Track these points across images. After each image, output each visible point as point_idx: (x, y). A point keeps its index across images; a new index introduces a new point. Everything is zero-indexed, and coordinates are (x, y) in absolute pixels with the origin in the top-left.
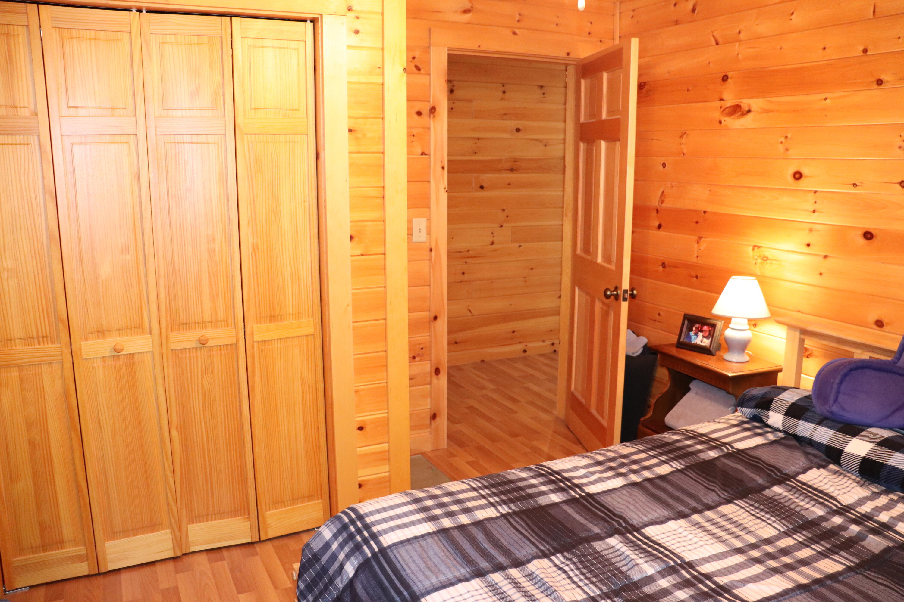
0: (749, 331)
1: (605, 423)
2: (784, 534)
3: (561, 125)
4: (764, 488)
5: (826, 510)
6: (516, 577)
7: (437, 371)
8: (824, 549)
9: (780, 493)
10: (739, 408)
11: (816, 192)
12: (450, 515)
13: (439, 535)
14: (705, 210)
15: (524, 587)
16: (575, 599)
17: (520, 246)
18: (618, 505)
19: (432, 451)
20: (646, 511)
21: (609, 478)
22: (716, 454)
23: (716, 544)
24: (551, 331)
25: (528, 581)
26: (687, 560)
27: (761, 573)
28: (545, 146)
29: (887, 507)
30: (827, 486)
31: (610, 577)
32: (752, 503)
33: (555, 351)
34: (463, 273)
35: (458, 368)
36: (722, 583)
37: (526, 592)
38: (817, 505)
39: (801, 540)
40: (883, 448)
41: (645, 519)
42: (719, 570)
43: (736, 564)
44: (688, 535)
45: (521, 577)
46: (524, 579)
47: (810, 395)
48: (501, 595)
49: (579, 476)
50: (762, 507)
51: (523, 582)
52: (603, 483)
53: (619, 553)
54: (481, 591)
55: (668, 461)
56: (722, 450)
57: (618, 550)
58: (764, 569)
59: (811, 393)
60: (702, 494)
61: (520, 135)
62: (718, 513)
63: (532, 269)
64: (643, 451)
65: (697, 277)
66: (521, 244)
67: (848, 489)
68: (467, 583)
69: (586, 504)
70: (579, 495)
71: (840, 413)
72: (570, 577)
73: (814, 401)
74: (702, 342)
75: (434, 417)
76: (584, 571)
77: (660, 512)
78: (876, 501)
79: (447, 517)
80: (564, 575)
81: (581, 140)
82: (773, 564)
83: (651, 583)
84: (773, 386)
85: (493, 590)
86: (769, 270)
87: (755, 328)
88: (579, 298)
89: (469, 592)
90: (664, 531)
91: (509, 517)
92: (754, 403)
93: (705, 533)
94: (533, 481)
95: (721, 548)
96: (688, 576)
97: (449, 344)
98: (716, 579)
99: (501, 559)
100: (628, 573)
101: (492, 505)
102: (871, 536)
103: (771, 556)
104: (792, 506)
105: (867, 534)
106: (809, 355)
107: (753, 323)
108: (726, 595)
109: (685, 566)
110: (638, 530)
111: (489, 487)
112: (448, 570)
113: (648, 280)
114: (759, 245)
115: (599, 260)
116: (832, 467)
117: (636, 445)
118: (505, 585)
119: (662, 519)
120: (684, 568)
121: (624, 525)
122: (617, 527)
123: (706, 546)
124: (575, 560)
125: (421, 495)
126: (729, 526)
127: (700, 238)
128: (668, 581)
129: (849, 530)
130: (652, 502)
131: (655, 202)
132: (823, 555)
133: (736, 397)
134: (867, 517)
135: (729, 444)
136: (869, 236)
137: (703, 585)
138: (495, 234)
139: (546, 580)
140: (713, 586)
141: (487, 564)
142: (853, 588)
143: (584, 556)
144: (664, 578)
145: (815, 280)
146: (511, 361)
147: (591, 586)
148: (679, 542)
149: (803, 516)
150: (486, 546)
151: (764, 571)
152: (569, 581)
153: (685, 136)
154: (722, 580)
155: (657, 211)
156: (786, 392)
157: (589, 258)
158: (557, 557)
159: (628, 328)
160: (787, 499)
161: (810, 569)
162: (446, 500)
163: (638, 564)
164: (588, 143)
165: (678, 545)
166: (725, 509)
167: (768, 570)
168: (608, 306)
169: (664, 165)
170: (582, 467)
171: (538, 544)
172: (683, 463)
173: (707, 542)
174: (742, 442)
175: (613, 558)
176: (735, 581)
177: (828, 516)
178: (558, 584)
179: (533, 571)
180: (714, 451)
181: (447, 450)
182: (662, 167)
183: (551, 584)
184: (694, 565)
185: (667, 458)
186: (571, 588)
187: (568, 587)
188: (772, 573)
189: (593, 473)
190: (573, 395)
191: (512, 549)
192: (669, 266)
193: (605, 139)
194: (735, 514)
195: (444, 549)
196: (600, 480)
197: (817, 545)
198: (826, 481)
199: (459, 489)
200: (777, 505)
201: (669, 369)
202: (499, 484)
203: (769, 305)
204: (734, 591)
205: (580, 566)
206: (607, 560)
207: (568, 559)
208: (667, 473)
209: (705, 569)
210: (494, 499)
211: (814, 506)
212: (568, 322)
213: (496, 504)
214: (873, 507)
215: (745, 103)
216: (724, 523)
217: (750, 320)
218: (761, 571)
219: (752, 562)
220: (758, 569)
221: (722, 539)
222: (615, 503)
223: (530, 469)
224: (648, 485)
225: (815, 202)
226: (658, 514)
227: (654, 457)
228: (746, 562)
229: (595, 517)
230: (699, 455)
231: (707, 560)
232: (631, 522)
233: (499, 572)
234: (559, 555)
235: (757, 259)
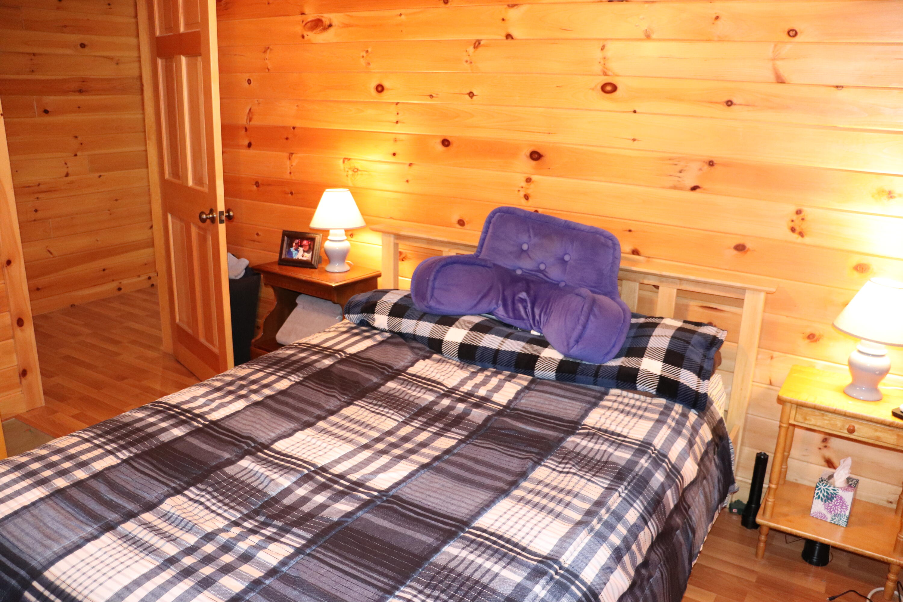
0: (347, 241)
1: (216, 350)
2: (403, 424)
3: (133, 41)
4: (380, 385)
5: (435, 395)
6: (150, 521)
7: (20, 322)
8: (438, 429)
9: (394, 387)
10: (346, 316)
11: (397, 104)
12: (63, 473)
13: (53, 498)
14: (295, 126)
15: (161, 529)
16: (217, 528)
17: (100, 176)
18: (244, 427)
19: (27, 412)
20: (273, 427)
21: (230, 402)
22: (330, 361)
23: (344, 445)
24: (146, 264)
25: (165, 521)
26: (320, 466)
27: (388, 462)
28: (117, 64)
29: (484, 383)
30: (433, 374)
31: (249, 498)
32: (371, 401)
33: (153, 285)
34: (36, 211)
35: (44, 317)
36: (355, 479)
37: (163, 533)
38: (428, 392)
39: (418, 426)
40: (476, 333)
41: (273, 435)
42: (350, 468)
43: (365, 459)
44: (316, 442)
45: (156, 520)
46: (159, 521)
47: (410, 294)
48: (138, 543)
49: (199, 406)
50: (380, 403)
51: (159, 524)
52: (224, 408)
53: (252, 473)
54: (114, 545)
55: (286, 376)
56: (336, 357)
57: (252, 470)
58: (391, 458)
59: (410, 292)
60: (323, 401)
61: (86, 51)
62: (341, 416)
63: (117, 200)
64: (260, 370)
65: (292, 193)
66: (102, 174)
67: (451, 373)
68: (97, 541)
69: (211, 432)
70: (203, 424)
71: (437, 306)
72: (207, 508)
73: (414, 299)
74: (303, 256)
75: (24, 373)
76: (221, 498)
77: (287, 426)
78: (475, 379)
79: (60, 477)
80: (201, 507)
81: (159, 56)
82: (397, 452)
83: (290, 494)
84: (375, 290)
85: (127, 541)
86: (360, 181)
87: (352, 237)
88: (173, 225)
89: (100, 549)
90: (293, 443)
91: (131, 462)
92: (359, 309)
93: (332, 437)
94: (152, 420)
95: (349, 448)
96: (323, 480)
97: (30, 291)
98: (349, 477)
99: (131, 506)
100: (265, 490)
101: (110, 452)
102: (474, 410)
103: (394, 446)
104: (406, 398)
105: (471, 408)
106: (404, 258)
107: (350, 233)
108: (361, 489)
109: (319, 471)
110: (267, 447)
111: (103, 435)
112: (71, 533)
113: (243, 200)
114: (349, 157)
115: (190, 183)
116: (435, 356)
117: (252, 365)
118: (140, 532)
119: (289, 432)
120: (318, 474)
121: (253, 445)
122: (247, 448)
123: (335, 449)
124: (210, 489)
125: (24, 459)
126: (353, 426)
127: (292, 154)
128: (305, 489)
129: (456, 408)
130: (277, 418)
131: (243, 121)
132: (438, 435)
133: (342, 306)
134: (470, 394)
135: (341, 350)
136: (446, 143)
137: (338, 485)
138: (69, 165)
139: (183, 516)
140: (347, 484)
141: (116, 515)
142: (466, 457)
143: (218, 483)
144: (300, 487)
145: (402, 187)
146: (104, 301)
147: (231, 511)
148: (309, 450)
149: (417, 404)
150: (111, 497)
151: (391, 460)
152: (207, 511)
153: (268, 51)
154: (354, 477)
155: (246, 130)
156: (388, 294)
157: (180, 182)
158: (191, 491)
159: (228, 251)
160: (401, 391)
161: (429, 449)
162: (55, 458)
163: (273, 480)
164: (166, 59)
165: (309, 453)
166: (348, 411)
167: (394, 459)
168: (205, 230)
169: (249, 82)
170: (200, 397)
171: (168, 482)
172: (301, 375)
173: (335, 445)
174: (354, 347)
175: (248, 479)
176: (366, 474)
177: (438, 400)
178: (196, 517)
179: (168, 510)
180: (329, 359)
181: (46, 407)
182: (247, 84)
183: (190, 519)
184: (327, 468)
185: (285, 373)
186: (211, 518)
187: (207, 518)
188: (398, 460)
189: (213, 400)
190: (178, 326)
191: (140, 493)
192: (263, 185)
193: (186, 54)
194: (357, 414)
195: (62, 511)
196: (222, 406)
197: (432, 427)
198: (432, 369)
199: (68, 444)
200: (392, 399)
201: (273, 287)
202: (115, 430)
203: (363, 214)
204: (368, 484)
205: (215, 494)
206: (242, 482)
207: (202, 490)
208: (287, 387)
209: (338, 470)
210: (111, 446)
211: (424, 393)
212: (163, 252)
213: (114, 451)
214: (473, 385)
215: (327, 17)
216: (348, 424)
217: (346, 231)
218: (388, 460)
219: (379, 454)
220: (384, 459)
221: (349, 439)
222: (240, 425)
223: (146, 408)
224: (270, 402)
225: (398, 114)
226: (285, 428)
227: (271, 374)
228: (373, 456)
229: (222, 443)
230: (315, 365)
231: (338, 461)
232: (260, 441)
233: (131, 520)
234: (192, 488)
235: (348, 171)
